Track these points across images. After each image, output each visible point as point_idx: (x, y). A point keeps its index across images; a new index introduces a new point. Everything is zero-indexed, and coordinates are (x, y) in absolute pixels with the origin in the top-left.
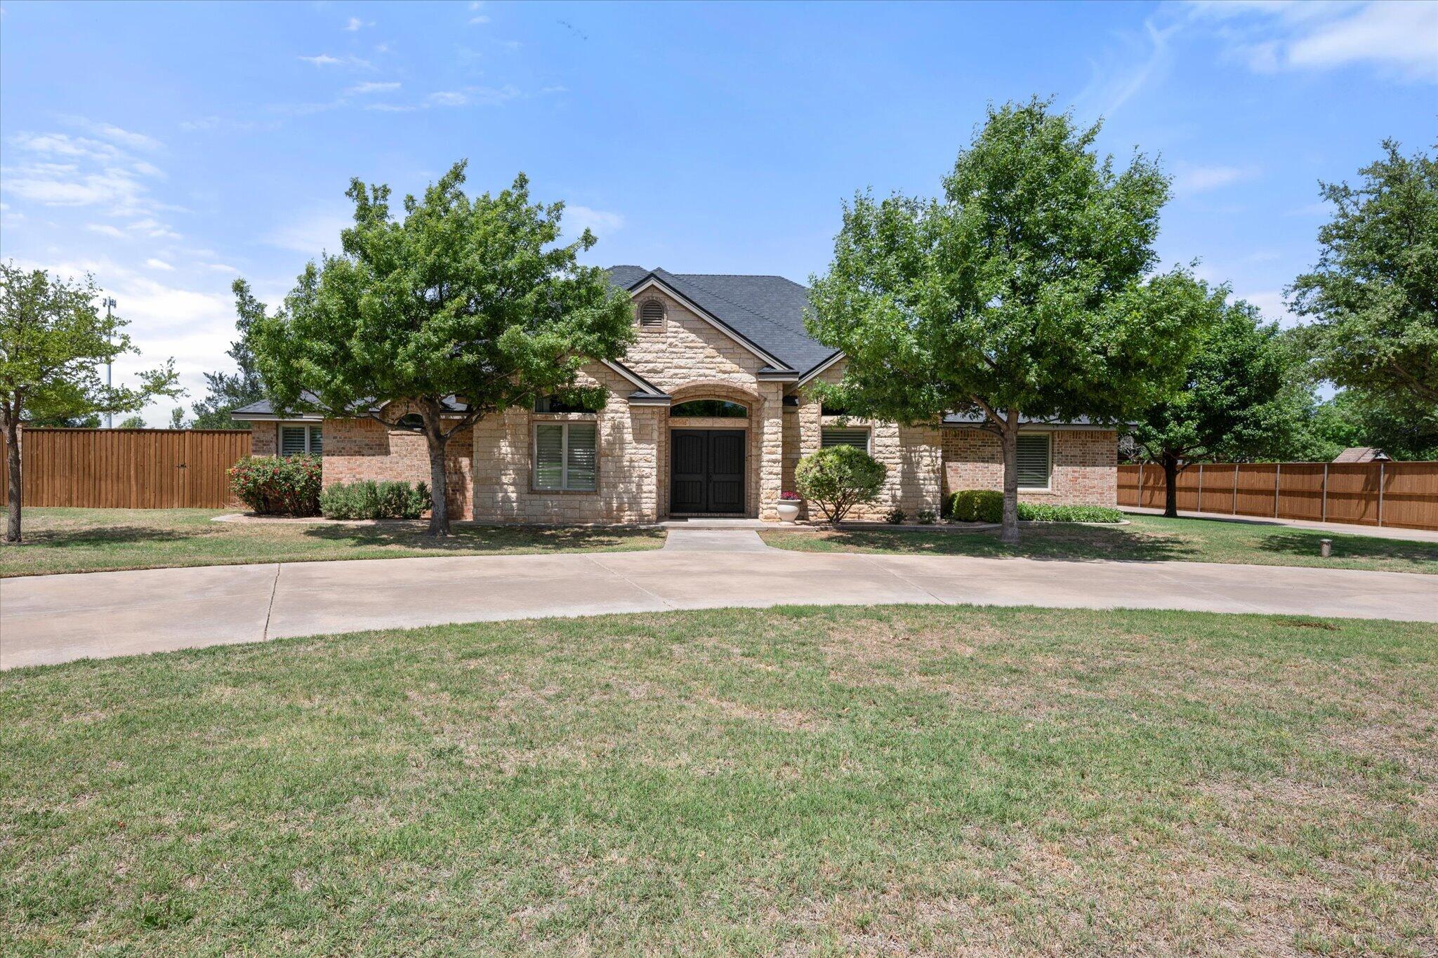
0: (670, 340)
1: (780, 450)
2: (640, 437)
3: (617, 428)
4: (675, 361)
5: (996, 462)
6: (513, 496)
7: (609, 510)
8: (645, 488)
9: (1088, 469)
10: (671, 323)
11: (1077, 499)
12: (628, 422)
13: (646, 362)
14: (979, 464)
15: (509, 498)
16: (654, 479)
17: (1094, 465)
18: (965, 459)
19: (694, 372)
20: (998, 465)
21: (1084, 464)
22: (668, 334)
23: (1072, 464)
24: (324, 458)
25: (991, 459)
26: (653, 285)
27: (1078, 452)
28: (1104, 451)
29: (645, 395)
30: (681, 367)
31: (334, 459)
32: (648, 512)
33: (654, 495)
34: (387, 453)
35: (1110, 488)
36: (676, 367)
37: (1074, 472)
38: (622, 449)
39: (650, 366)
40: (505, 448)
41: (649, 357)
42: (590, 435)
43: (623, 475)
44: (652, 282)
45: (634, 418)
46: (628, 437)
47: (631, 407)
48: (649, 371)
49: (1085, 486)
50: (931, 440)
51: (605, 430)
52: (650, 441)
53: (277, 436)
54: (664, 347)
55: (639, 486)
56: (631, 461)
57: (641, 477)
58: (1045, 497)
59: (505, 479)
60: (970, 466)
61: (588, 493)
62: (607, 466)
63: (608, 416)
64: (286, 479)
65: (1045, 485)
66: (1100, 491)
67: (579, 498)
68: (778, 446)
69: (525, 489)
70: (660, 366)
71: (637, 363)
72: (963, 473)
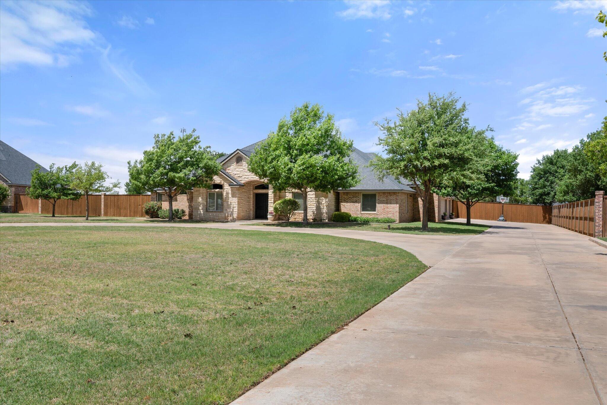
0: (244, 168)
1: (273, 199)
2: (233, 196)
3: (227, 193)
4: (245, 174)
5: (357, 203)
6: (202, 212)
7: (225, 217)
8: (234, 211)
9: (389, 205)
10: (244, 163)
11: (385, 216)
12: (230, 192)
13: (237, 174)
14: (352, 204)
15: (201, 213)
16: (237, 208)
17: (391, 204)
18: (347, 202)
19: (250, 177)
20: (358, 204)
21: (387, 203)
22: (243, 166)
23: (383, 203)
24: (163, 202)
25: (356, 202)
26: (238, 153)
27: (385, 199)
28: (394, 199)
29: (233, 184)
30: (246, 175)
31: (165, 202)
32: (235, 217)
33: (237, 212)
34: (177, 201)
35: (396, 212)
36: (245, 175)
37: (384, 206)
38: (228, 199)
39: (238, 175)
40: (200, 199)
41: (238, 173)
42: (220, 195)
43: (229, 207)
44: (238, 151)
45: (232, 191)
46: (230, 196)
47: (231, 188)
48: (238, 177)
49: (387, 211)
50: (324, 196)
51: (225, 194)
52: (236, 197)
53: (157, 196)
54: (242, 170)
55: (233, 210)
56: (231, 203)
57: (233, 207)
58: (374, 215)
59: (200, 208)
60: (349, 204)
61: (220, 212)
62: (225, 204)
63: (225, 190)
64: (152, 208)
65: (375, 211)
66: (393, 213)
67: (218, 213)
68: (272, 198)
69: (205, 211)
70: (241, 175)
71: (235, 174)
72: (346, 207)
